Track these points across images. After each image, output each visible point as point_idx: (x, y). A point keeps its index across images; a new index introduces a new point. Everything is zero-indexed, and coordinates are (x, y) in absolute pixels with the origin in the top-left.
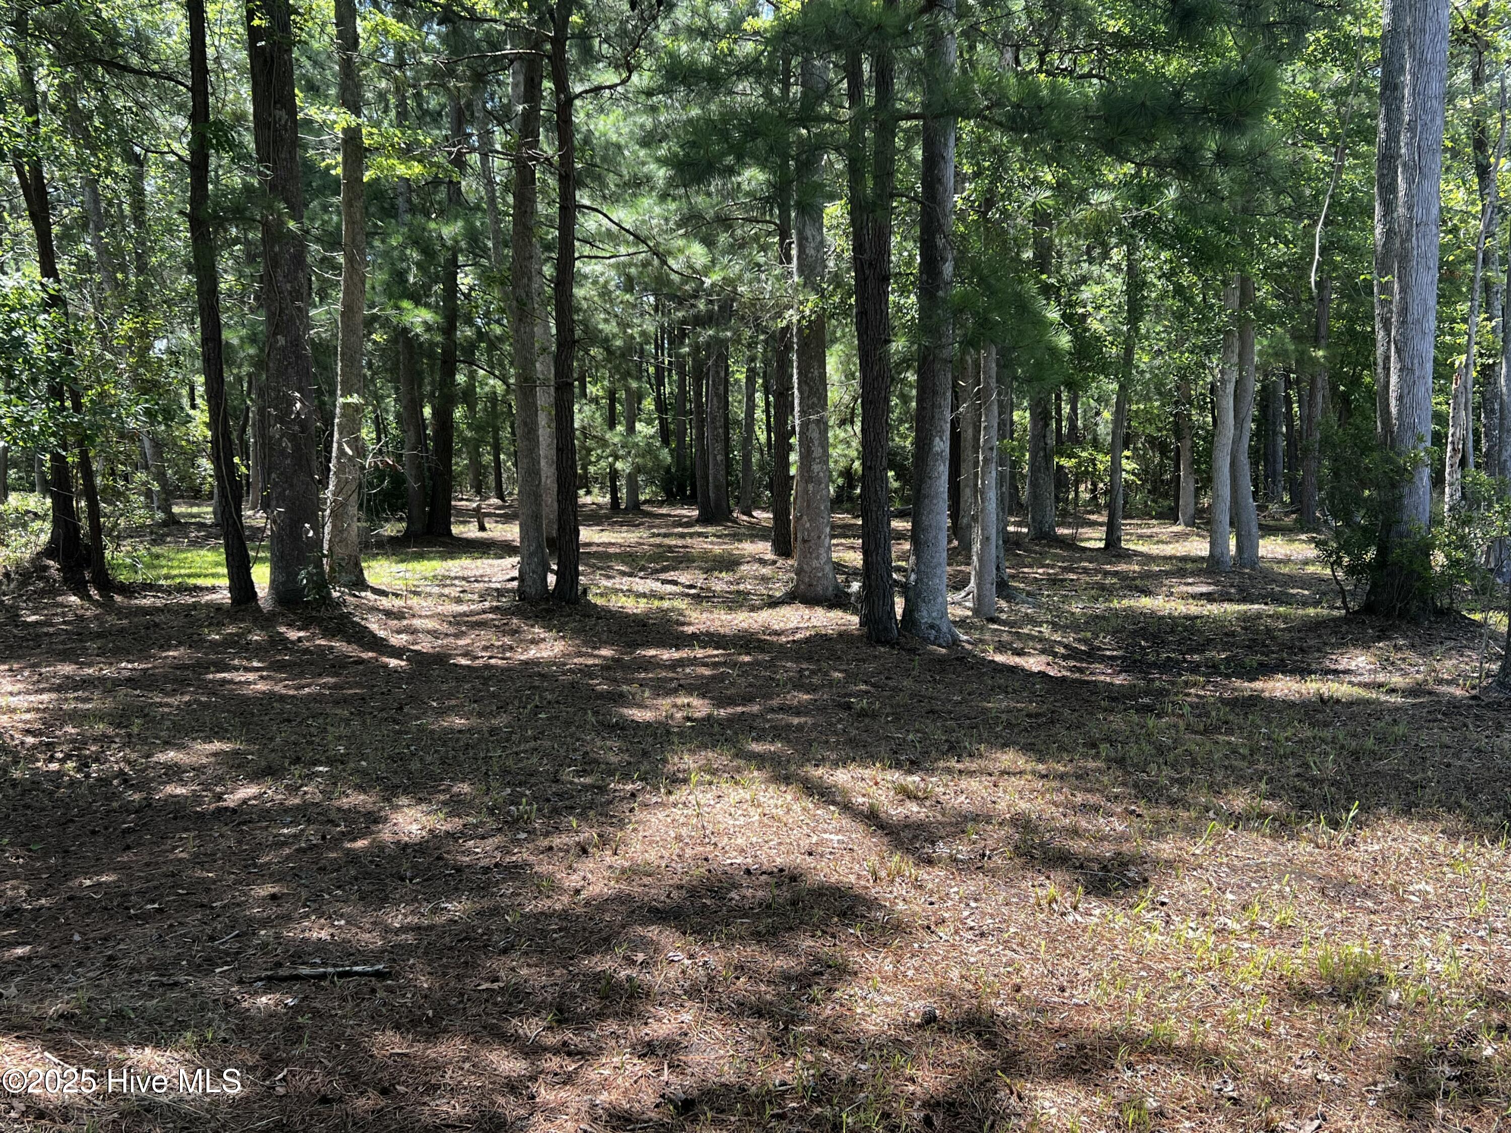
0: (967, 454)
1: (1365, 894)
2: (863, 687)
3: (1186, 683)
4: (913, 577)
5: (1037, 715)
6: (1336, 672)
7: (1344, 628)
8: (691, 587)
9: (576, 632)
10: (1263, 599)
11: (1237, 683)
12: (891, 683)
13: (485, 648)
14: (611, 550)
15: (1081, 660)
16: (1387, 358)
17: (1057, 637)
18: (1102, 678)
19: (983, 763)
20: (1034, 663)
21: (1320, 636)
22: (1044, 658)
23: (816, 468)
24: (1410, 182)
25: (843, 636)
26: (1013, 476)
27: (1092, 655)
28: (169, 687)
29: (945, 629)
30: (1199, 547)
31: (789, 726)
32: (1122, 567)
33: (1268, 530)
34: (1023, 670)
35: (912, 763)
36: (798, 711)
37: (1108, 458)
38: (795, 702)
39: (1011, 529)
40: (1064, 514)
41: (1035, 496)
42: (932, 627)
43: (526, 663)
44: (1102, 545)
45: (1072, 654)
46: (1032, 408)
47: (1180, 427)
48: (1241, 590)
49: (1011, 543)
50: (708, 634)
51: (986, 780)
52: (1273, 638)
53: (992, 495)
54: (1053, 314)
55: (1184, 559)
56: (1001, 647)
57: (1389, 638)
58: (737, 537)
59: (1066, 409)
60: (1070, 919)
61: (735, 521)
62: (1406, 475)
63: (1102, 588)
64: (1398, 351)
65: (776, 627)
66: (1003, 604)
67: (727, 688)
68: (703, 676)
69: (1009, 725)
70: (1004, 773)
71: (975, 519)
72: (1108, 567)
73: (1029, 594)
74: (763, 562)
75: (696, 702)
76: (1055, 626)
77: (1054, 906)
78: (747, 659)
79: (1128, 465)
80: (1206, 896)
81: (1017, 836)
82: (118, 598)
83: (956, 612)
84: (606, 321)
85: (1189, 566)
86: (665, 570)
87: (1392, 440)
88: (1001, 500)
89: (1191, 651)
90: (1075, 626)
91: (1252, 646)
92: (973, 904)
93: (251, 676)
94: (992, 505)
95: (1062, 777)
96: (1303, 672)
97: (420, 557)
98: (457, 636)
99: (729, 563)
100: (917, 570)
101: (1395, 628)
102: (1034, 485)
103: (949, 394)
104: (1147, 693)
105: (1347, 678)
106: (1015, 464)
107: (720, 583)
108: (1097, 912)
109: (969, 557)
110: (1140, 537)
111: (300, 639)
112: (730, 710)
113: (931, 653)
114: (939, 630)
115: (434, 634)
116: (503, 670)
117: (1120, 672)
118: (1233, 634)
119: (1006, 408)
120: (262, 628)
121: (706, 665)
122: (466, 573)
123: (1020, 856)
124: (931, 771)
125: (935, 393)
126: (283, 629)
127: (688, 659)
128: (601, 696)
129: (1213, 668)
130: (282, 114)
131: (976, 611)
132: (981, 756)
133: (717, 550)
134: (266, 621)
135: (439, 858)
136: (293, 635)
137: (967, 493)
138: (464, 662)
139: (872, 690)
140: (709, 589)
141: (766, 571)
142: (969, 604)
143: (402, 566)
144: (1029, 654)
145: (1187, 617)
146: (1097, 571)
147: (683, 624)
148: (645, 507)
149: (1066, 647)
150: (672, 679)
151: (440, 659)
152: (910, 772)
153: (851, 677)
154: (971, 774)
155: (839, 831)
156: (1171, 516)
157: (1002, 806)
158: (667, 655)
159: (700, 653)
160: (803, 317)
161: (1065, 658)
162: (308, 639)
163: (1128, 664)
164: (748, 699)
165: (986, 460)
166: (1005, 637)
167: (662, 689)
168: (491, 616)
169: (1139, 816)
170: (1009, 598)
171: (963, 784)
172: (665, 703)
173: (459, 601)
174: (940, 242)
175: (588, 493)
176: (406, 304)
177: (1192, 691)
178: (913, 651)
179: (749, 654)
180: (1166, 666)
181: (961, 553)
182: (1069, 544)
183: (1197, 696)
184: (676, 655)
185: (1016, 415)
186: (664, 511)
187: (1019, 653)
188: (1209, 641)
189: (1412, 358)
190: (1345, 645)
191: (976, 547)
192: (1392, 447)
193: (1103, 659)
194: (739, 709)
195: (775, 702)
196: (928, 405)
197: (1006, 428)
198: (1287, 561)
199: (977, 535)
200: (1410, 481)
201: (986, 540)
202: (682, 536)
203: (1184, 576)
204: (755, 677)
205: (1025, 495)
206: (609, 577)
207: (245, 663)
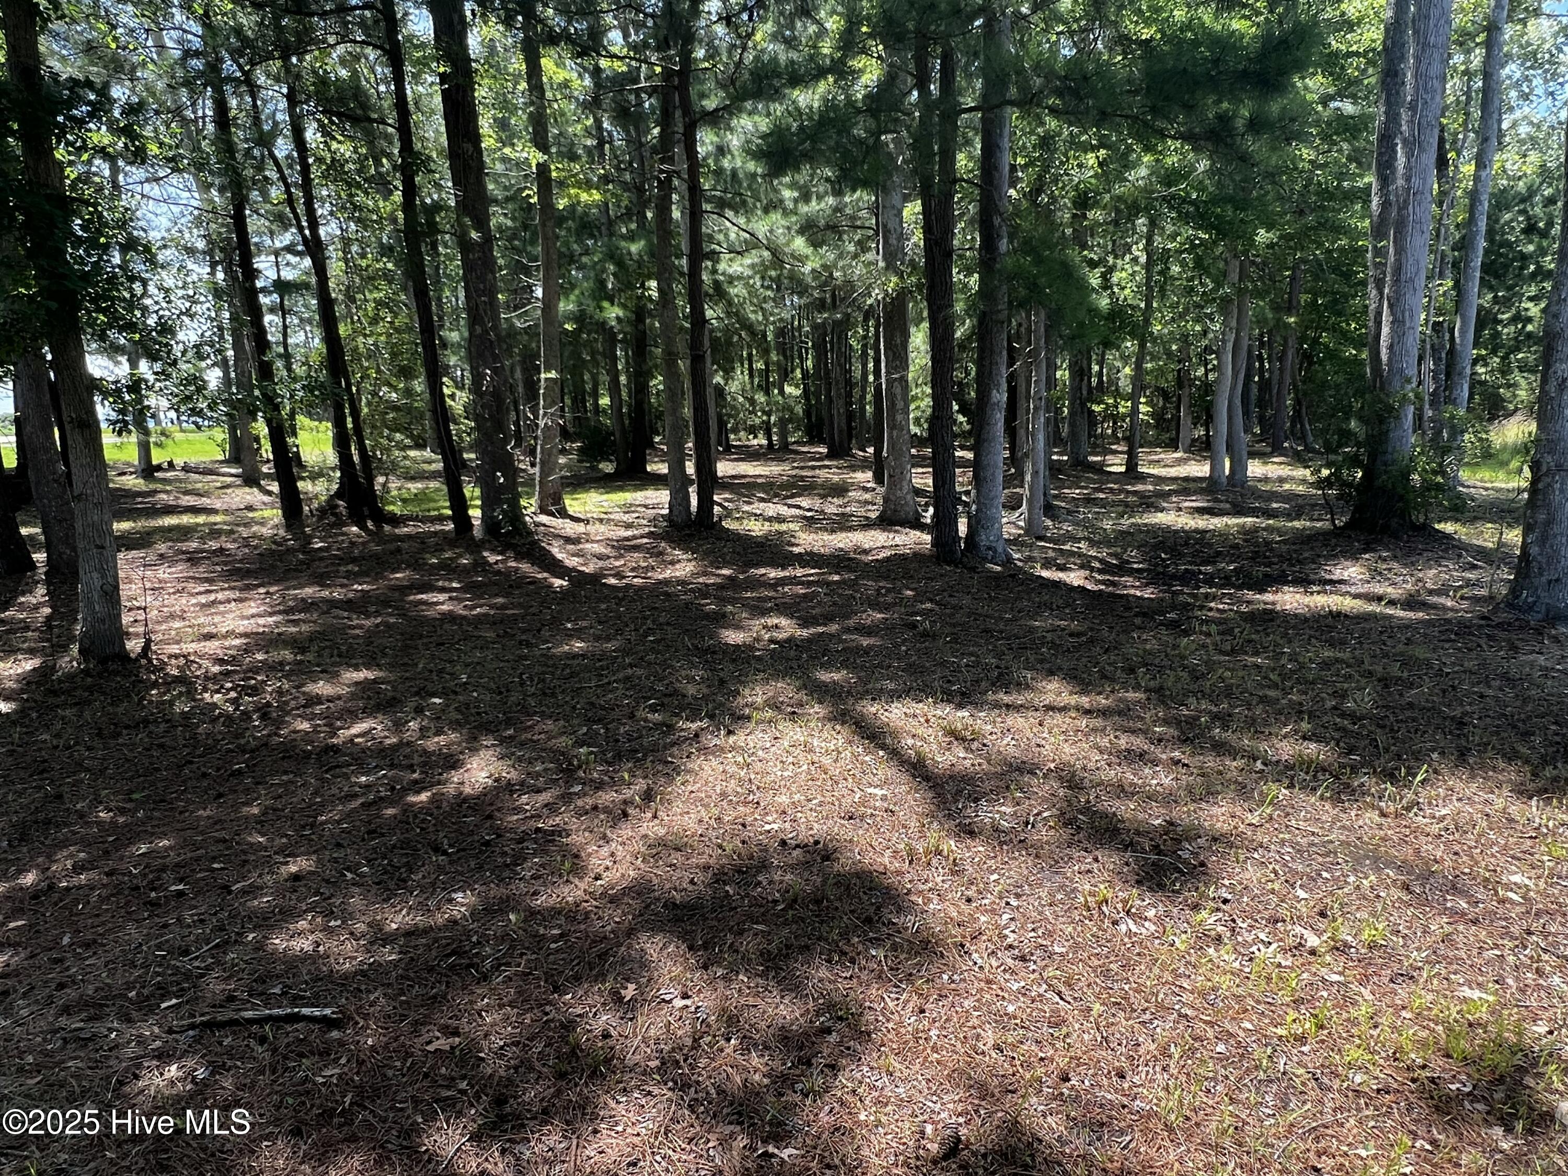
0: (1022, 403)
1: (1455, 889)
2: (928, 605)
3: (1207, 596)
4: (974, 507)
5: (1079, 635)
6: (1332, 582)
7: (1334, 541)
8: (810, 510)
9: (706, 554)
10: (1253, 512)
11: (1250, 595)
12: (954, 601)
13: (633, 570)
14: (759, 481)
15: (1113, 574)
16: (1379, 314)
17: (1092, 553)
18: (1132, 592)
19: (1029, 695)
20: (1075, 578)
21: (1312, 549)
22: (1084, 573)
23: (899, 417)
24: (1409, 155)
25: (917, 556)
26: (1056, 419)
27: (1122, 568)
28: (373, 609)
29: (1000, 550)
30: (1200, 469)
31: (859, 648)
32: (1139, 487)
33: (1253, 455)
34: (1065, 584)
35: (963, 694)
36: (867, 631)
37: (1129, 404)
38: (869, 622)
39: (1055, 457)
40: (1095, 446)
41: (1073, 433)
42: (989, 548)
43: (660, 582)
44: (1123, 469)
45: (1107, 568)
46: (1070, 367)
47: (1182, 379)
48: (1234, 505)
49: (1054, 469)
50: (811, 554)
51: (1033, 718)
52: (1272, 550)
53: (1041, 437)
54: (1095, 281)
55: (1186, 479)
56: (1047, 564)
57: (1374, 550)
58: (853, 468)
59: (1096, 368)
60: (1123, 928)
61: (853, 456)
62: (1395, 413)
63: (1126, 505)
64: (1391, 306)
65: (867, 546)
66: (1049, 523)
67: (813, 608)
68: (797, 596)
69: (1053, 645)
70: (1050, 708)
71: (1026, 455)
72: (1129, 488)
73: (1069, 512)
74: (866, 489)
75: (784, 622)
76: (1092, 543)
77: (1104, 908)
78: (836, 578)
79: (1143, 408)
80: (1273, 892)
81: (1061, 792)
82: (387, 528)
83: (1009, 531)
84: (755, 312)
85: (1192, 485)
86: (793, 496)
87: (1382, 383)
88: (1047, 439)
89: (1206, 563)
90: (1105, 541)
91: (1255, 557)
92: (1014, 902)
93: (442, 597)
94: (1041, 444)
95: (1104, 713)
96: (1304, 582)
97: (621, 489)
98: (616, 558)
99: (840, 490)
100: (978, 501)
101: (1379, 542)
102: (1072, 425)
103: (1005, 353)
104: (1173, 608)
105: (1344, 588)
106: (1058, 411)
107: (832, 507)
108: (1151, 913)
109: (1022, 481)
110: (1151, 462)
111: (497, 562)
112: (812, 630)
113: (990, 571)
114: (995, 551)
115: (600, 557)
116: (640, 589)
117: (1147, 585)
118: (1236, 547)
119: (1052, 367)
120: (471, 553)
121: (802, 583)
122: (648, 502)
123: (1065, 825)
124: (978, 705)
125: (992, 352)
126: (485, 554)
127: (789, 578)
128: (708, 616)
129: (1227, 581)
130: (469, 147)
131: (1028, 531)
132: (1028, 687)
133: (836, 478)
134: (475, 547)
135: (490, 817)
136: (492, 558)
137: (1021, 433)
138: (613, 581)
139: (937, 608)
140: (822, 512)
141: (868, 496)
142: (1022, 524)
143: (605, 497)
144: (1070, 569)
145: (1196, 531)
146: (1121, 491)
147: (793, 545)
148: (795, 447)
149: (1101, 561)
150: (770, 599)
151: (595, 579)
152: (960, 706)
153: (921, 596)
154: (1018, 708)
155: (885, 783)
156: (1173, 445)
157: (1047, 751)
158: (773, 573)
159: (799, 572)
160: (887, 295)
161: (1100, 571)
162: (502, 561)
163: (1155, 576)
164: (828, 619)
165: (1035, 408)
166: (1051, 554)
167: (759, 610)
168: (645, 540)
169: (1184, 765)
170: (1053, 518)
171: (1010, 721)
172: (757, 624)
173: (628, 526)
174: (997, 221)
175: (755, 437)
176: (606, 304)
177: (1212, 605)
178: (973, 569)
179: (838, 573)
180: (1187, 578)
181: (1015, 479)
182: (1099, 469)
183: (1218, 610)
184: (781, 574)
185: (1059, 374)
186: (805, 449)
187: (1062, 568)
188: (1219, 554)
189: (1403, 312)
190: (1335, 556)
191: (1028, 478)
192: (1382, 388)
193: (1132, 572)
194: (820, 629)
195: (851, 623)
196: (987, 363)
197: (1051, 382)
198: (1266, 480)
199: (1029, 468)
200: (1398, 418)
201: (1035, 473)
202: (813, 468)
203: (1189, 495)
204: (840, 595)
205: (1065, 430)
206: (749, 503)
207: (446, 584)
